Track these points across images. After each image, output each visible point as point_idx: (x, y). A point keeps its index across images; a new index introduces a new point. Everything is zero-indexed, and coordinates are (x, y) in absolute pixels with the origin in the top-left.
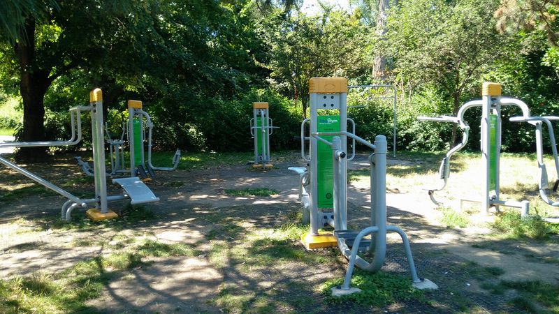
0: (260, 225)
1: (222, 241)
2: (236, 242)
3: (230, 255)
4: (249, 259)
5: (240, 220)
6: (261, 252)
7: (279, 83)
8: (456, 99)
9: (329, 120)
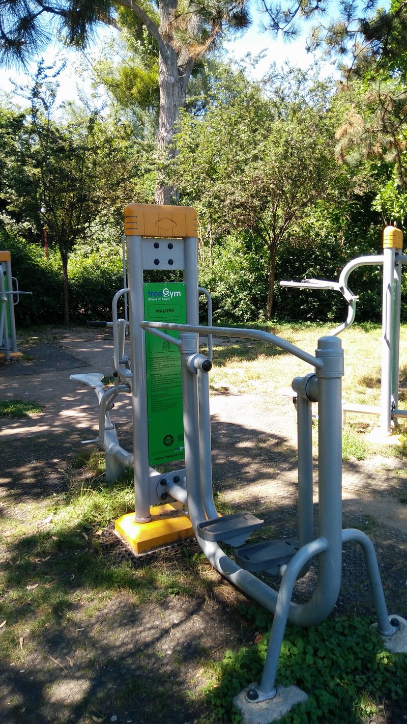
0: (18, 490)
6: (39, 578)
7: (18, 222)
8: (272, 252)
9: (166, 292)
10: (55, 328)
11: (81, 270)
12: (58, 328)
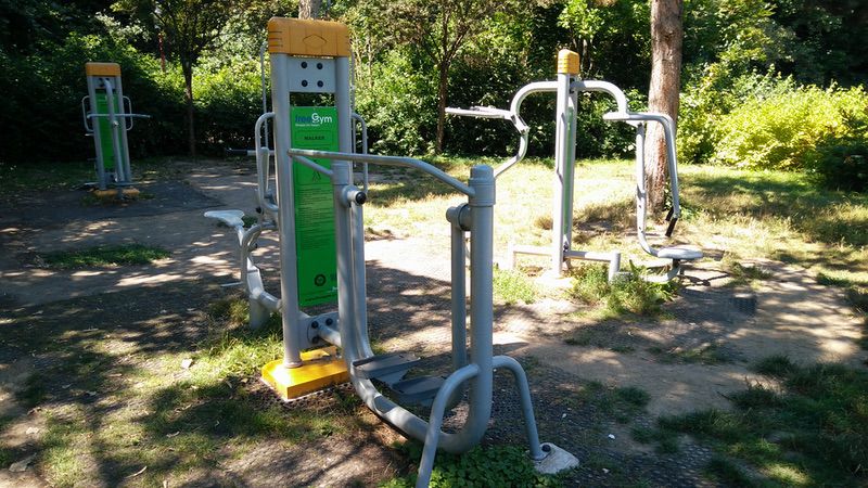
0: (152, 345)
1: (66, 407)
2: (105, 402)
3: (100, 448)
4: (153, 453)
5: (98, 337)
6: (179, 426)
8: (443, 72)
9: (315, 117)
10: (178, 160)
11: (209, 89)
12: (183, 160)
